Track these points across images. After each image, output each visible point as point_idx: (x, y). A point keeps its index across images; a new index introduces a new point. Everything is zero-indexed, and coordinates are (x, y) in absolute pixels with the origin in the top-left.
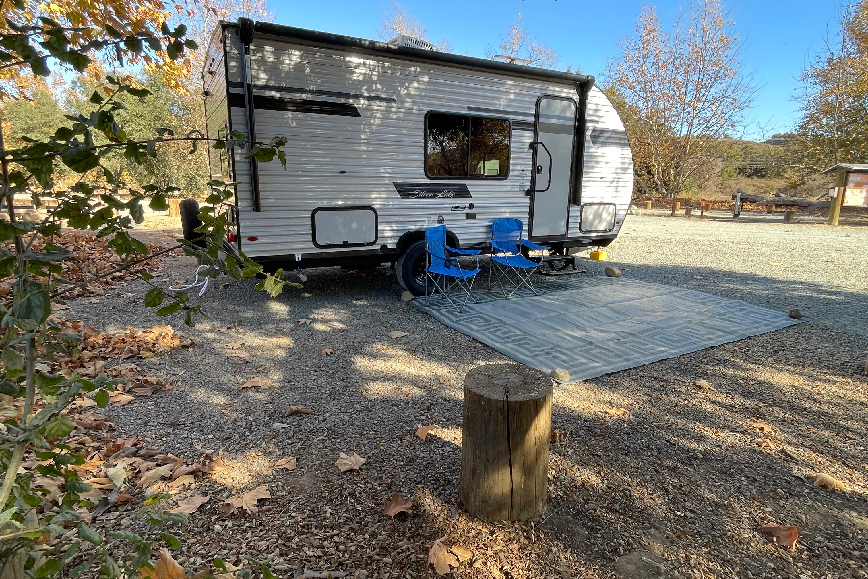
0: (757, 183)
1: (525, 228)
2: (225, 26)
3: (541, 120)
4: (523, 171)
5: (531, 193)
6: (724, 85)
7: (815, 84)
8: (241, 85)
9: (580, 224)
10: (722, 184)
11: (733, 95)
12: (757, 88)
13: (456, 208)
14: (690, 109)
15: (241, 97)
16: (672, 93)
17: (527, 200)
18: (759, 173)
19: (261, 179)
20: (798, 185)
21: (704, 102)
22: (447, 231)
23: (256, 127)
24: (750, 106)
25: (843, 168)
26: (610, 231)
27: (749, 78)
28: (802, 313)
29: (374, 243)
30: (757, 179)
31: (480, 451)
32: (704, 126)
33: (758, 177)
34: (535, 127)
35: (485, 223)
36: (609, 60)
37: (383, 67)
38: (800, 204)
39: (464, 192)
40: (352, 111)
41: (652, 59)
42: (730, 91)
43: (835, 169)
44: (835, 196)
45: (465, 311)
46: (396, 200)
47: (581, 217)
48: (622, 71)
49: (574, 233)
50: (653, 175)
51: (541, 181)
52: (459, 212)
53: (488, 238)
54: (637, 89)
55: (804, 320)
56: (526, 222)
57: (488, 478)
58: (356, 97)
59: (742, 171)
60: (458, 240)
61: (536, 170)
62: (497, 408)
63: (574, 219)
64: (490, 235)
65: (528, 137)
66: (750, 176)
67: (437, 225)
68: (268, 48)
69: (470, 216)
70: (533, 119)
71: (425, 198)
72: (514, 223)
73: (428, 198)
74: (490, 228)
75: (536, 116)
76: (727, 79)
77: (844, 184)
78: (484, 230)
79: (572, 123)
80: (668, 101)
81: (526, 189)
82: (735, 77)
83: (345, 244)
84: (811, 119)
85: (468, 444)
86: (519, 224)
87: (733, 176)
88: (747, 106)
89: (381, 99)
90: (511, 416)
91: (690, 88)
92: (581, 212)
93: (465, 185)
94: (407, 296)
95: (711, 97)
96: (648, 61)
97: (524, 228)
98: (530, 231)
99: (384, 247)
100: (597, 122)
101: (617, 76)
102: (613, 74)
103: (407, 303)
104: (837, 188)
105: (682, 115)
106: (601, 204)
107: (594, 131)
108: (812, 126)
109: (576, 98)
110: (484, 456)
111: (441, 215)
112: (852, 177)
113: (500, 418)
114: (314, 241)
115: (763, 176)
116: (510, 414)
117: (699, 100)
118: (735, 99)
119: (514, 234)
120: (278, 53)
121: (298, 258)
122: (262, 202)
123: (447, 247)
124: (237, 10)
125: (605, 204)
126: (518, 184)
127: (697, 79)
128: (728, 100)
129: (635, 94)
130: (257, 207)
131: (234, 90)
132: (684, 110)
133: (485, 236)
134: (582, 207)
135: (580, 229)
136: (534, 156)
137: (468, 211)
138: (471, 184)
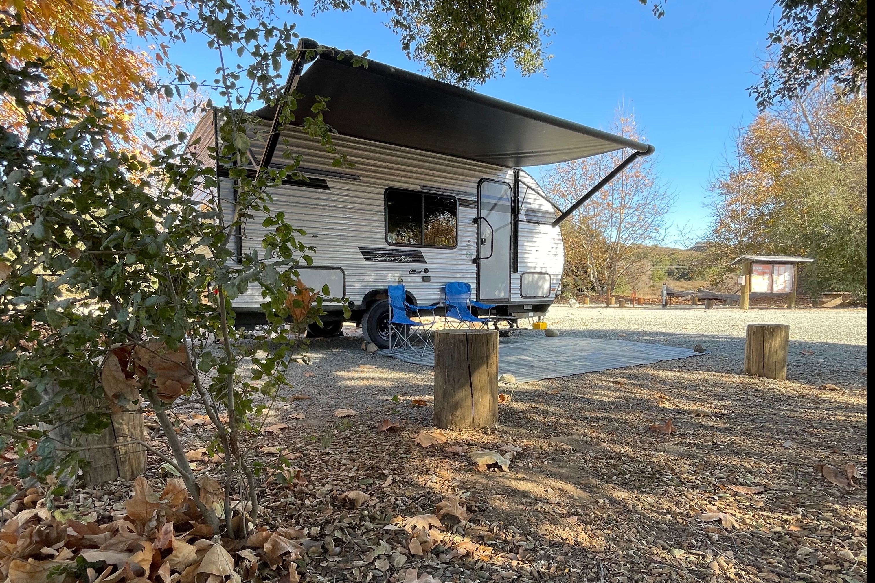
0: (685, 285)
1: (474, 291)
3: (482, 200)
4: (469, 241)
5: (476, 261)
6: (645, 193)
7: (722, 194)
9: (521, 290)
10: (653, 286)
11: (653, 202)
12: (673, 196)
13: (414, 271)
14: (617, 215)
16: (600, 201)
17: (474, 267)
18: (684, 276)
20: (718, 283)
21: (629, 208)
22: (406, 291)
24: (669, 211)
25: (747, 259)
26: (547, 297)
27: (665, 188)
28: (704, 348)
29: (342, 299)
30: (684, 281)
31: (449, 375)
32: (630, 230)
33: (685, 279)
34: (478, 206)
35: (440, 285)
36: (542, 173)
38: (720, 298)
39: (418, 258)
40: (322, 185)
41: (580, 171)
42: (650, 199)
43: (741, 260)
44: (743, 284)
45: (424, 355)
46: (360, 260)
47: (521, 284)
48: (555, 181)
49: (516, 298)
50: (589, 275)
51: (485, 251)
52: (415, 275)
53: (442, 299)
54: (569, 198)
55: (705, 352)
56: (474, 286)
57: (455, 395)
58: (328, 173)
59: (670, 273)
60: (416, 300)
61: (480, 242)
62: (459, 340)
63: (515, 285)
64: (444, 297)
65: (472, 213)
66: (678, 279)
67: (398, 284)
69: (426, 279)
70: (475, 198)
71: (386, 261)
72: (464, 286)
73: (389, 261)
74: (443, 290)
75: (478, 196)
76: (646, 189)
77: (749, 272)
78: (437, 292)
79: (509, 204)
80: (597, 208)
81: (473, 258)
82: (653, 186)
84: (722, 224)
85: (440, 375)
86: (468, 287)
87: (663, 279)
88: (666, 212)
90: (469, 345)
91: (616, 196)
92: (521, 279)
93: (420, 252)
94: (373, 348)
95: (634, 204)
96: (577, 173)
97: (472, 292)
98: (478, 295)
99: (351, 303)
100: (530, 203)
101: (550, 187)
102: (547, 184)
103: (373, 353)
104: (744, 277)
105: (610, 221)
106: (538, 273)
107: (528, 210)
108: (723, 230)
110: (451, 380)
111: (400, 277)
112: (755, 267)
113: (462, 347)
115: (690, 279)
116: (469, 343)
117: (625, 206)
118: (655, 206)
119: (464, 296)
123: (406, 304)
124: (190, 121)
125: (544, 273)
126: (465, 253)
127: (621, 188)
128: (650, 206)
129: (567, 202)
132: (612, 216)
133: (438, 297)
134: (522, 275)
135: (521, 294)
136: (478, 229)
137: (423, 274)
138: (425, 252)
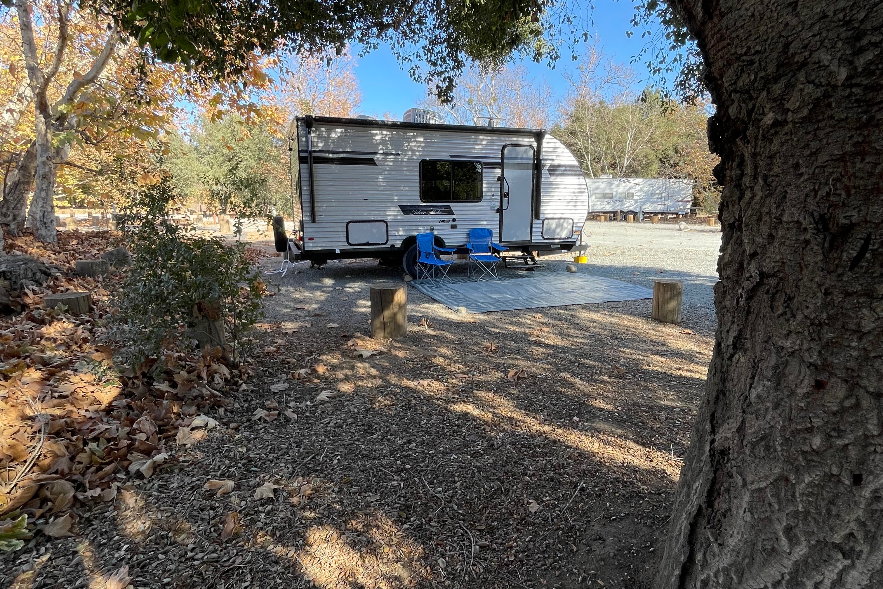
1: (496, 235)
2: (298, 119)
3: (505, 161)
4: (493, 196)
5: (500, 211)
8: (306, 151)
9: (542, 233)
13: (443, 221)
15: (306, 158)
17: (498, 215)
19: (316, 204)
22: (436, 237)
23: (314, 175)
26: (571, 238)
29: (386, 243)
34: (502, 166)
35: (465, 231)
37: (392, 134)
39: (449, 211)
40: (371, 162)
46: (401, 216)
47: (543, 228)
49: (537, 239)
51: (508, 203)
52: (445, 223)
53: (467, 242)
56: (496, 231)
58: (376, 153)
60: (444, 242)
61: (504, 195)
63: (537, 229)
64: (469, 240)
65: (496, 173)
67: (428, 232)
68: (323, 129)
69: (454, 227)
70: (500, 161)
71: (421, 214)
72: (486, 232)
73: (423, 215)
74: (469, 235)
75: (503, 158)
78: (465, 236)
79: (531, 162)
81: (496, 209)
83: (367, 244)
86: (490, 233)
89: (392, 154)
92: (543, 224)
93: (449, 206)
94: (408, 278)
98: (500, 238)
99: (393, 246)
100: (553, 160)
103: (408, 283)
106: (560, 218)
107: (550, 166)
109: (535, 145)
111: (432, 226)
113: (378, 296)
114: (348, 241)
119: (486, 239)
120: (329, 131)
121: (338, 251)
122: (317, 218)
123: (435, 247)
125: (565, 218)
126: (490, 205)
130: (313, 221)
131: (302, 154)
133: (465, 240)
134: (543, 221)
135: (542, 236)
136: (502, 184)
137: (452, 223)
138: (454, 206)
